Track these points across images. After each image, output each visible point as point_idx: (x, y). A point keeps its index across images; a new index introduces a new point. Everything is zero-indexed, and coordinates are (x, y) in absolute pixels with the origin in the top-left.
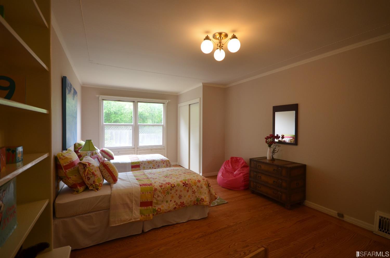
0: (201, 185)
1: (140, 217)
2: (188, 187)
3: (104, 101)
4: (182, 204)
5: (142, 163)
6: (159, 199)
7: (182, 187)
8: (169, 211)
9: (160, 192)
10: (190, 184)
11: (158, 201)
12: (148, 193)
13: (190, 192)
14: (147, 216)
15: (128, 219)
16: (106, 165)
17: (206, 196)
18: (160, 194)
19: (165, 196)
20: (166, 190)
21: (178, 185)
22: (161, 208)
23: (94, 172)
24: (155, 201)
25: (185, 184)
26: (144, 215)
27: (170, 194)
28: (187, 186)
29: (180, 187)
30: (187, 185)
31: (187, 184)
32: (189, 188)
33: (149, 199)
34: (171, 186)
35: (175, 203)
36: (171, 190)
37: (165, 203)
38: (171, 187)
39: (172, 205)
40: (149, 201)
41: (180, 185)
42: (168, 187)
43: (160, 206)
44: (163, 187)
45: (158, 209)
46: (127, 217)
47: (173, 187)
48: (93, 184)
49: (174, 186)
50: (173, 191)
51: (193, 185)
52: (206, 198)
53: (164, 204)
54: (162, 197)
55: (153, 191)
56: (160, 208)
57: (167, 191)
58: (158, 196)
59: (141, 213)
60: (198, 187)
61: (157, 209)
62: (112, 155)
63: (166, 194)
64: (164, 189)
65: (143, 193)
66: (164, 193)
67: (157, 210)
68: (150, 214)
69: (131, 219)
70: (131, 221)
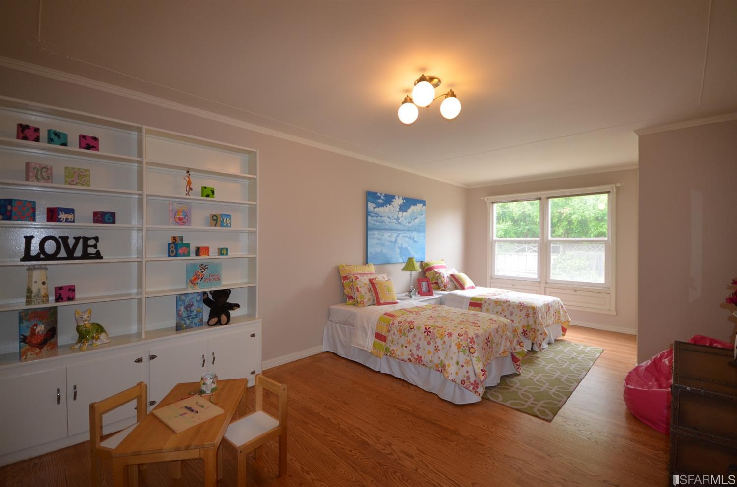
1: (373, 349)
2: (430, 337)
3: (495, 205)
4: (419, 359)
5: (486, 302)
6: (394, 337)
7: (422, 333)
8: (403, 360)
9: (396, 328)
10: (434, 334)
11: (393, 339)
12: (384, 324)
13: (432, 346)
16: (374, 284)
17: (451, 363)
18: (396, 332)
19: (401, 336)
20: (403, 329)
21: (418, 328)
22: (395, 351)
23: (359, 288)
24: (389, 338)
25: (427, 331)
26: (376, 349)
27: (406, 337)
28: (430, 335)
29: (420, 332)
30: (429, 333)
32: (431, 339)
33: (383, 333)
34: (410, 326)
35: (410, 353)
36: (409, 331)
38: (409, 328)
39: (406, 354)
40: (383, 334)
41: (420, 329)
42: (405, 326)
43: (395, 348)
44: (401, 324)
45: (392, 350)
46: (362, 343)
47: (411, 328)
48: (356, 300)
49: (413, 328)
50: (410, 335)
51: (437, 337)
52: (449, 366)
53: (399, 347)
54: (398, 337)
55: (390, 324)
58: (394, 334)
59: (374, 346)
62: (464, 283)
63: (403, 335)
64: (401, 326)
65: (379, 322)
66: (401, 333)
68: (381, 352)
69: (364, 347)
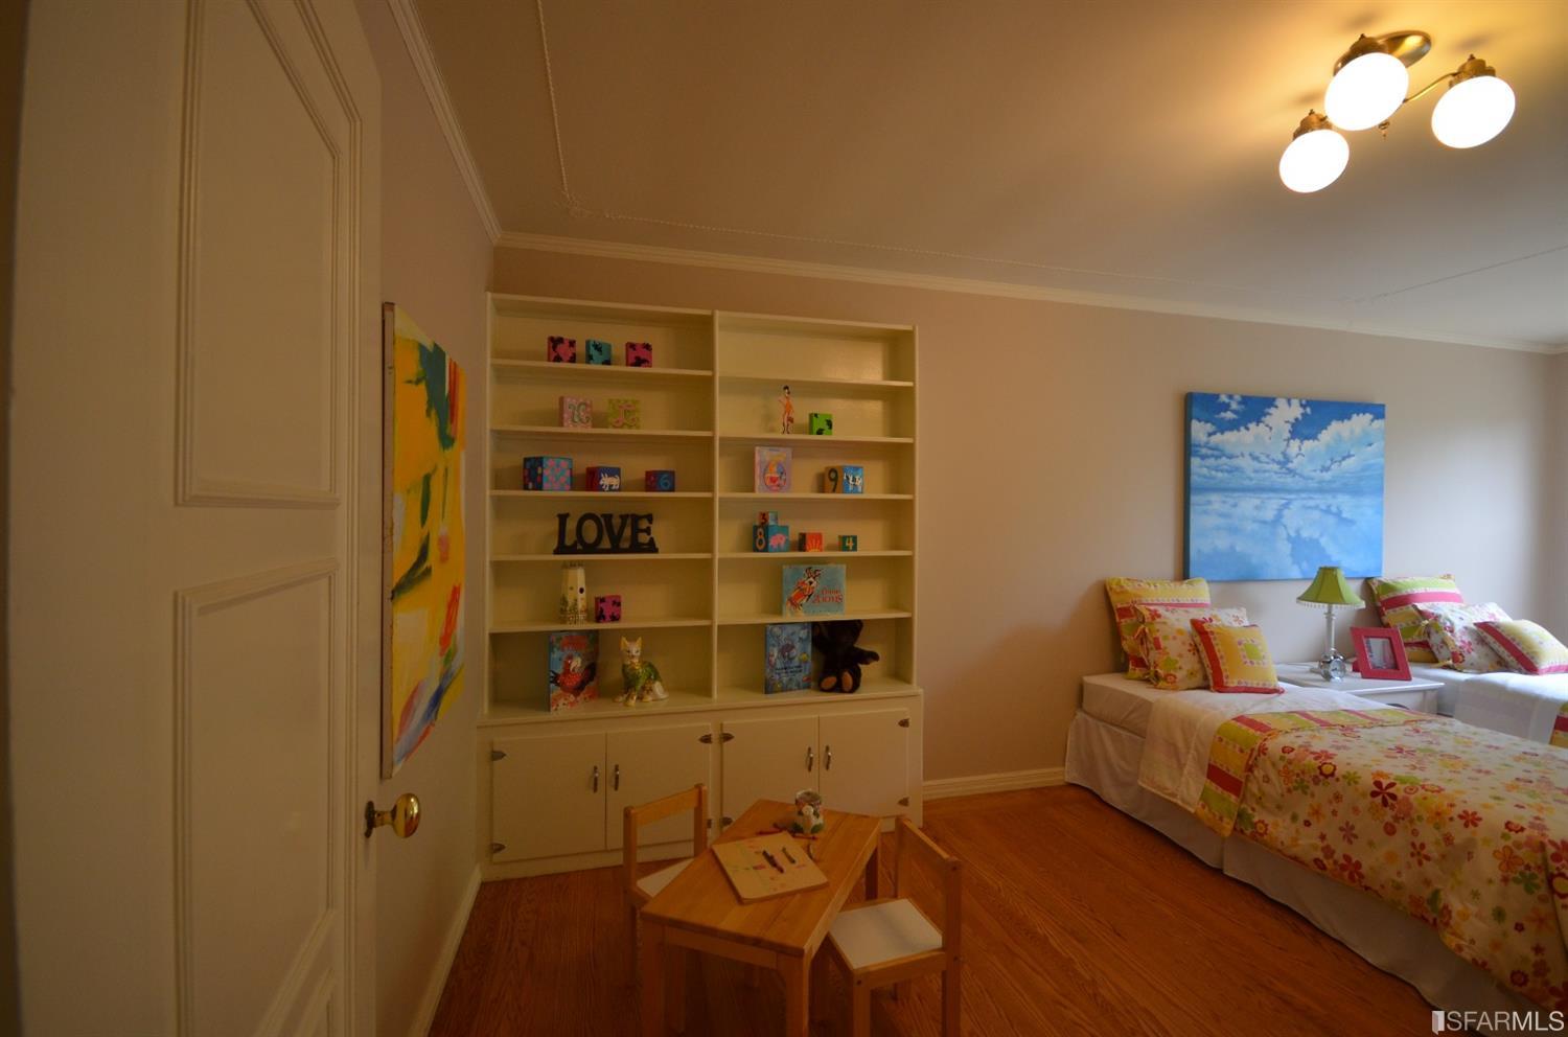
0: (1471, 842)
1: (1200, 806)
2: (1393, 813)
4: (1352, 868)
6: (1266, 787)
7: (1364, 795)
8: (1295, 858)
9: (1274, 764)
10: (1410, 806)
11: (1264, 794)
12: (1234, 747)
13: (1400, 840)
14: (1214, 815)
15: (1167, 789)
16: (1206, 633)
17: (1473, 909)
18: (1273, 776)
19: (1289, 791)
20: (1296, 772)
21: (1352, 779)
22: (1269, 827)
23: (1161, 640)
24: (1251, 788)
25: (1382, 792)
26: (1210, 810)
27: (1309, 796)
28: (1392, 808)
29: (1357, 790)
30: (1390, 801)
31: (1394, 797)
32: (1396, 818)
33: (1233, 769)
34: (1320, 768)
35: (1320, 844)
36: (1316, 781)
37: (1288, 818)
38: (1318, 771)
39: (1307, 844)
40: (1231, 773)
41: (1356, 783)
42: (1304, 765)
43: (1269, 820)
44: (1292, 755)
45: (1259, 821)
46: (1168, 784)
47: (1324, 774)
48: (1152, 669)
49: (1332, 774)
50: (1322, 793)
51: (1422, 819)
52: (1465, 916)
53: (1284, 821)
54: (1280, 791)
55: (1252, 750)
56: (1266, 822)
57: (1298, 775)
58: (1267, 779)
59: (1205, 799)
60: (1448, 839)
61: (1256, 819)
62: (1537, 653)
63: (1295, 789)
64: (1290, 762)
65: (1221, 740)
66: (1289, 781)
67: (1256, 824)
68: (1227, 820)
69: (1173, 795)
70: (1174, 800)
